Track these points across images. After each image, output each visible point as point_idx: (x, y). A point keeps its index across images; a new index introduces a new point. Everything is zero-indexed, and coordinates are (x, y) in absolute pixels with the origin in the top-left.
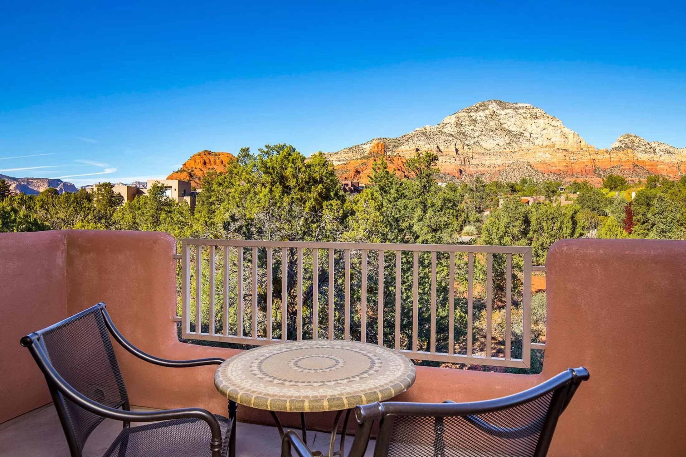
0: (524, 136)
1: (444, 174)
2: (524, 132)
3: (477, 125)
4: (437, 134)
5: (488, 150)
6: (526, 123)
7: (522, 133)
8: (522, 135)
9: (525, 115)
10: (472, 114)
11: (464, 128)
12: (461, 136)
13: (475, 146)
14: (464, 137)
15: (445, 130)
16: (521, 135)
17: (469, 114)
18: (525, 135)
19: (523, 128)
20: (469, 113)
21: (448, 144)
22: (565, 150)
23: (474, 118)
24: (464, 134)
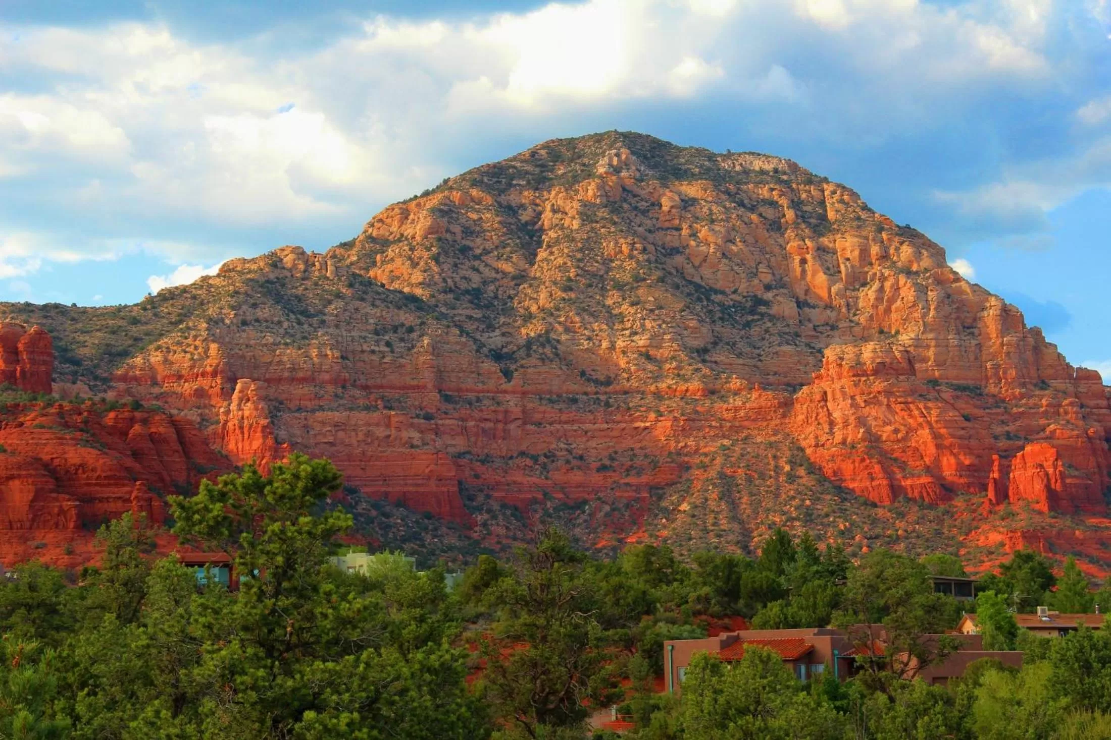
0: (772, 318)
1: (375, 506)
2: (769, 296)
3: (542, 254)
4: (339, 296)
5: (597, 382)
6: (777, 250)
7: (759, 302)
8: (763, 309)
9: (769, 213)
10: (513, 198)
11: (476, 263)
12: (464, 310)
13: (533, 361)
14: (477, 314)
15: (379, 274)
16: (752, 312)
17: (503, 199)
18: (774, 310)
19: (768, 279)
20: (502, 192)
21: (399, 347)
22: (964, 389)
23: (525, 216)
24: (475, 295)
